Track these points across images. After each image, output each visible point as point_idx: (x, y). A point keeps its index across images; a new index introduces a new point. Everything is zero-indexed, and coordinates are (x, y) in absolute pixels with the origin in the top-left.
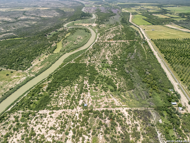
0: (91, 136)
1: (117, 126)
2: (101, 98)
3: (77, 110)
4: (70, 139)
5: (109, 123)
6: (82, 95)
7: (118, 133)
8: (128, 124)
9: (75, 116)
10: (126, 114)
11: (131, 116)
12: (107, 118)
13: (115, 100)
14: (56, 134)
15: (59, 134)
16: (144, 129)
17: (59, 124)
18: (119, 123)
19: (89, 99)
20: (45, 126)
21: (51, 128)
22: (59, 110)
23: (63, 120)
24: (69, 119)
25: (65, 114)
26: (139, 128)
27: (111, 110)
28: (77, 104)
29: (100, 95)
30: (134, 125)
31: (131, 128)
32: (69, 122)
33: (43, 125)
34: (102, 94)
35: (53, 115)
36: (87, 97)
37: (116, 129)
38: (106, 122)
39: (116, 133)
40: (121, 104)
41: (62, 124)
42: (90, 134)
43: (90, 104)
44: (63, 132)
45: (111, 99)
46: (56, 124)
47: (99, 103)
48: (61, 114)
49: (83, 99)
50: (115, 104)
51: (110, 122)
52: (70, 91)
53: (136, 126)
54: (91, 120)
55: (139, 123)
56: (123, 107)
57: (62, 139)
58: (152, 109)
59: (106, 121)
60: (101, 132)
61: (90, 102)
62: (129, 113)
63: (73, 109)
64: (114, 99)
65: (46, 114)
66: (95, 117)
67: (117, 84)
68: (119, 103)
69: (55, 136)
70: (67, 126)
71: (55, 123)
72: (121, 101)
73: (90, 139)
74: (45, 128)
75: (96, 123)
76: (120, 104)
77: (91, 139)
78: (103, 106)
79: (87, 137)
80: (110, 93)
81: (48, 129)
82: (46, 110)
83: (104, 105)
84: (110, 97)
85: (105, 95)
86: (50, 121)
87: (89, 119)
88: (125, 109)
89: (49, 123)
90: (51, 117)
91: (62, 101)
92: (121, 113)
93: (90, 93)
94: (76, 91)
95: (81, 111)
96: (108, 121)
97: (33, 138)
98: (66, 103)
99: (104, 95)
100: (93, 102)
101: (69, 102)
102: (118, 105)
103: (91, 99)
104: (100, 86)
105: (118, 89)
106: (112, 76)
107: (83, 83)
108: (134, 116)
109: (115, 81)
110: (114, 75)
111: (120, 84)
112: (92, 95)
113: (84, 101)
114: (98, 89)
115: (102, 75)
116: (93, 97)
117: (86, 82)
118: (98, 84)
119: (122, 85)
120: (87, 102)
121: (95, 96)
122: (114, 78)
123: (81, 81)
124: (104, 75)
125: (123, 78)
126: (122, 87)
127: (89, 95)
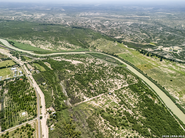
2: (106, 102)
3: (112, 91)
5: (92, 91)
7: (85, 89)
8: (82, 93)
10: (85, 98)
11: (82, 97)
12: (94, 93)
13: (96, 104)
14: (110, 81)
16: (73, 94)
18: (87, 93)
20: (118, 81)
21: (114, 82)
22: (120, 88)
24: (111, 87)
26: (76, 93)
27: (95, 97)
28: (116, 94)
30: (79, 94)
31: (80, 92)
36: (115, 99)
37: (87, 90)
40: (90, 103)
41: (112, 84)
43: (108, 96)
44: (108, 82)
47: (104, 99)
48: (117, 87)
49: (116, 97)
50: (95, 101)
52: (131, 100)
56: (89, 101)
57: (106, 81)
60: (93, 87)
62: (83, 99)
63: (115, 91)
65: (124, 85)
67: (103, 121)
68: (92, 103)
70: (109, 84)
71: (115, 84)
72: (91, 105)
74: (116, 81)
75: (98, 89)
77: (95, 84)
79: (97, 83)
80: (102, 108)
82: (127, 86)
83: (100, 98)
84: (100, 105)
87: (102, 89)
88: (86, 101)
89: (117, 83)
90: (120, 85)
91: (126, 92)
92: (88, 97)
93: (116, 103)
95: (110, 91)
97: (116, 78)
99: (106, 105)
100: (109, 98)
101: (122, 93)
103: (111, 99)
104: (115, 112)
105: (100, 115)
106: (116, 132)
107: (131, 110)
108: (80, 98)
109: (108, 124)
110: (115, 136)
111: (101, 122)
112: (113, 102)
113: (114, 96)
114: (114, 109)
115: (127, 129)
116: (111, 101)
117: (130, 112)
118: (118, 114)
119: (98, 121)
120: (112, 97)
121: (111, 102)
122: (112, 130)
123: (136, 112)
124: (125, 130)
125: (104, 134)
126: (97, 119)
127: (115, 101)
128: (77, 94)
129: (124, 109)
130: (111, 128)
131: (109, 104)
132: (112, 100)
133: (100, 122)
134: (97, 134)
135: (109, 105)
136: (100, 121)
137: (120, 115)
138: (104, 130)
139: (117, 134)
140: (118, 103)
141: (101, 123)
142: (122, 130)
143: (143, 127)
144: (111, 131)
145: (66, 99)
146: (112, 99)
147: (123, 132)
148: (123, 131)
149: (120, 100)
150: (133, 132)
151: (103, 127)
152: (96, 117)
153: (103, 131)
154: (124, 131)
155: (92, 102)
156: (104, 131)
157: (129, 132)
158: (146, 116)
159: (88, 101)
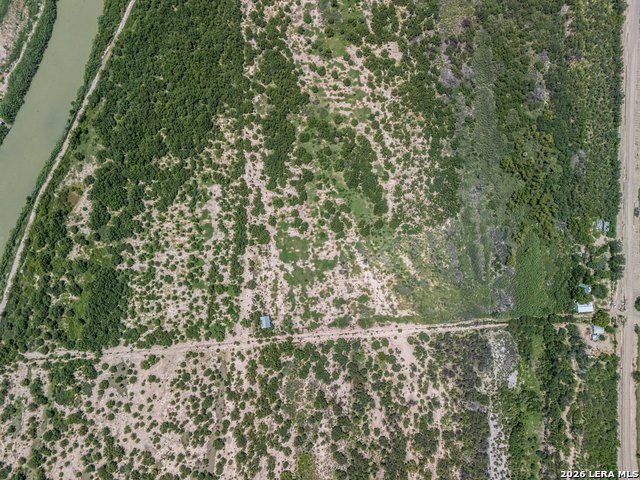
0: (293, 449)
1: (373, 406)
2: (322, 278)
3: (238, 343)
4: (231, 462)
5: (347, 395)
6: (247, 262)
7: (372, 433)
8: (407, 400)
9: (235, 373)
10: (407, 356)
11: (423, 366)
12: (342, 373)
13: (375, 284)
14: (185, 446)
15: (195, 447)
16: (454, 417)
17: (188, 407)
18: (379, 394)
19: (276, 281)
20: (142, 418)
21: (166, 426)
22: (173, 346)
23: (195, 389)
24: (218, 385)
25: (196, 362)
26: (438, 414)
27: (356, 337)
28: (234, 311)
29: (316, 260)
30: (426, 402)
31: (416, 415)
32: (217, 397)
33: (136, 415)
34: (325, 253)
35: (156, 370)
36: (269, 274)
37: (369, 418)
38: (340, 393)
39: (367, 432)
40: (396, 304)
41: (196, 406)
42: (290, 443)
43: (283, 312)
44: (207, 439)
45: (359, 282)
46: (178, 407)
47: (315, 304)
48: (184, 365)
49: (252, 285)
50: (371, 305)
51: (351, 391)
52: (193, 238)
53: (431, 407)
54: (288, 386)
55: (443, 394)
56: (398, 320)
57: (206, 461)
58: (500, 328)
59: (339, 391)
60: (323, 434)
61: (280, 298)
62: (419, 352)
63: (221, 337)
64: (372, 281)
65: (133, 365)
66: (304, 374)
67: (392, 184)
68: (388, 298)
69: (184, 453)
70: (214, 413)
71: (173, 403)
72: (396, 289)
73: (291, 459)
74: (145, 428)
75: (305, 400)
76: (392, 306)
77: (294, 461)
78: (328, 319)
79: (280, 457)
80: (358, 246)
81: (157, 430)
82: (126, 345)
83: (331, 314)
84: (357, 270)
85: (336, 257)
86: (155, 397)
87: (284, 384)
88: (411, 329)
89: (152, 406)
90: (153, 379)
91: (175, 298)
92: (391, 351)
93: (278, 247)
94: (219, 236)
95: (250, 346)
96: (344, 389)
97: (119, 465)
98: (191, 307)
99: (331, 257)
100: (290, 297)
101: (200, 303)
102: (384, 314)
103: (285, 284)
104: (317, 199)
105: (389, 216)
106: (372, 117)
107: (242, 180)
108: (431, 366)
109: (381, 160)
110: (383, 106)
111: (402, 183)
112: (286, 261)
113: (257, 297)
114: (308, 220)
115: (324, 112)
116: (291, 269)
117: (254, 173)
118: (308, 187)
119: (409, 191)
120: (268, 299)
121: (299, 264)
122: (380, 132)
123: (229, 163)
124: (336, 109)
125: (419, 129)
126: (408, 201)
127: (275, 261)
128: (434, 403)
129: (267, 196)
130: (379, 138)
131: (316, 256)
132: (287, 276)
133: (406, 181)
134: (444, 142)
135: (316, 250)
136: (404, 188)
137: (308, 176)
138: (407, 144)
139: (374, 111)
140: (273, 243)
141: (405, 177)
142: (347, 114)
143: (261, 90)
144: (387, 128)
145: (503, 390)
146: (281, 279)
147: (348, 105)
148: (347, 109)
149: (248, 255)
150: (315, 90)
151: (407, 156)
152: (408, 215)
153: (418, 142)
154: (342, 108)
155: (387, 306)
156: (412, 139)
157: (328, 96)
158: (209, 125)
159: (402, 326)
